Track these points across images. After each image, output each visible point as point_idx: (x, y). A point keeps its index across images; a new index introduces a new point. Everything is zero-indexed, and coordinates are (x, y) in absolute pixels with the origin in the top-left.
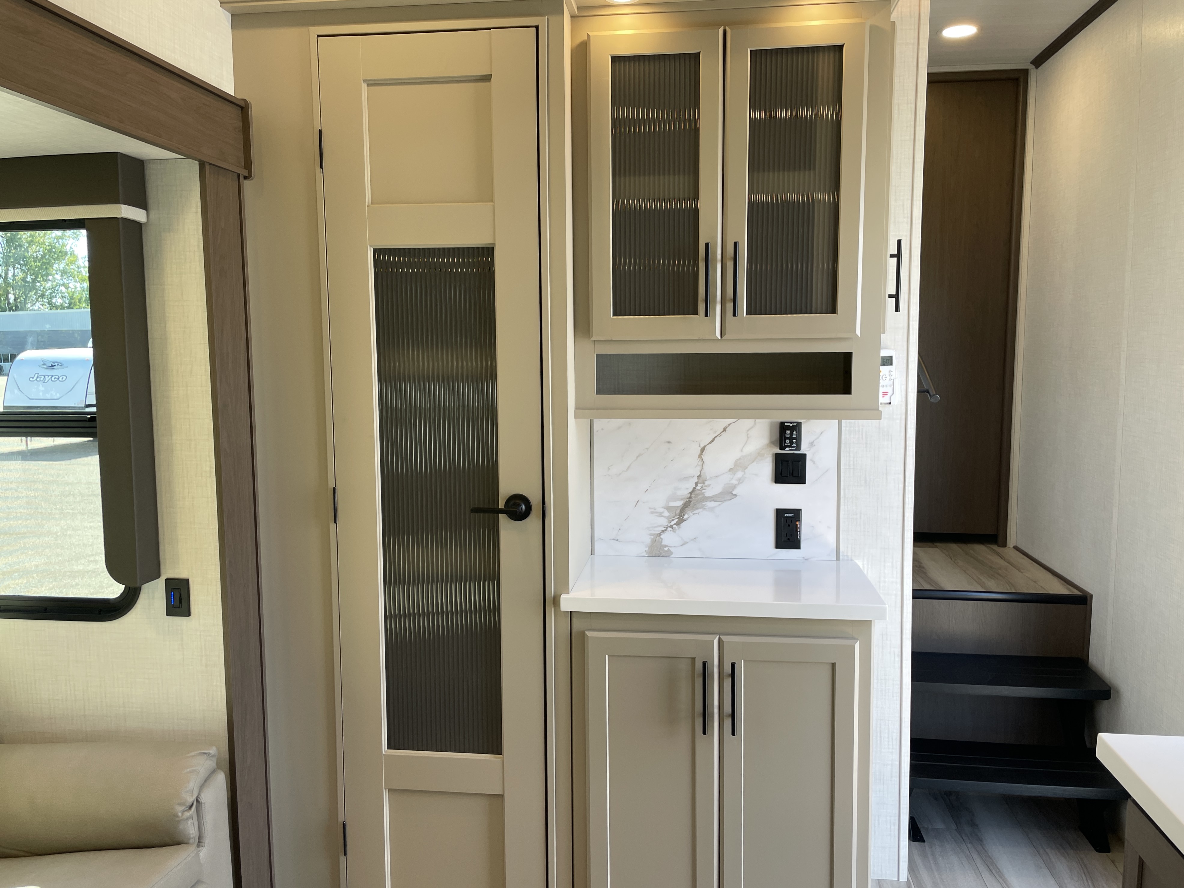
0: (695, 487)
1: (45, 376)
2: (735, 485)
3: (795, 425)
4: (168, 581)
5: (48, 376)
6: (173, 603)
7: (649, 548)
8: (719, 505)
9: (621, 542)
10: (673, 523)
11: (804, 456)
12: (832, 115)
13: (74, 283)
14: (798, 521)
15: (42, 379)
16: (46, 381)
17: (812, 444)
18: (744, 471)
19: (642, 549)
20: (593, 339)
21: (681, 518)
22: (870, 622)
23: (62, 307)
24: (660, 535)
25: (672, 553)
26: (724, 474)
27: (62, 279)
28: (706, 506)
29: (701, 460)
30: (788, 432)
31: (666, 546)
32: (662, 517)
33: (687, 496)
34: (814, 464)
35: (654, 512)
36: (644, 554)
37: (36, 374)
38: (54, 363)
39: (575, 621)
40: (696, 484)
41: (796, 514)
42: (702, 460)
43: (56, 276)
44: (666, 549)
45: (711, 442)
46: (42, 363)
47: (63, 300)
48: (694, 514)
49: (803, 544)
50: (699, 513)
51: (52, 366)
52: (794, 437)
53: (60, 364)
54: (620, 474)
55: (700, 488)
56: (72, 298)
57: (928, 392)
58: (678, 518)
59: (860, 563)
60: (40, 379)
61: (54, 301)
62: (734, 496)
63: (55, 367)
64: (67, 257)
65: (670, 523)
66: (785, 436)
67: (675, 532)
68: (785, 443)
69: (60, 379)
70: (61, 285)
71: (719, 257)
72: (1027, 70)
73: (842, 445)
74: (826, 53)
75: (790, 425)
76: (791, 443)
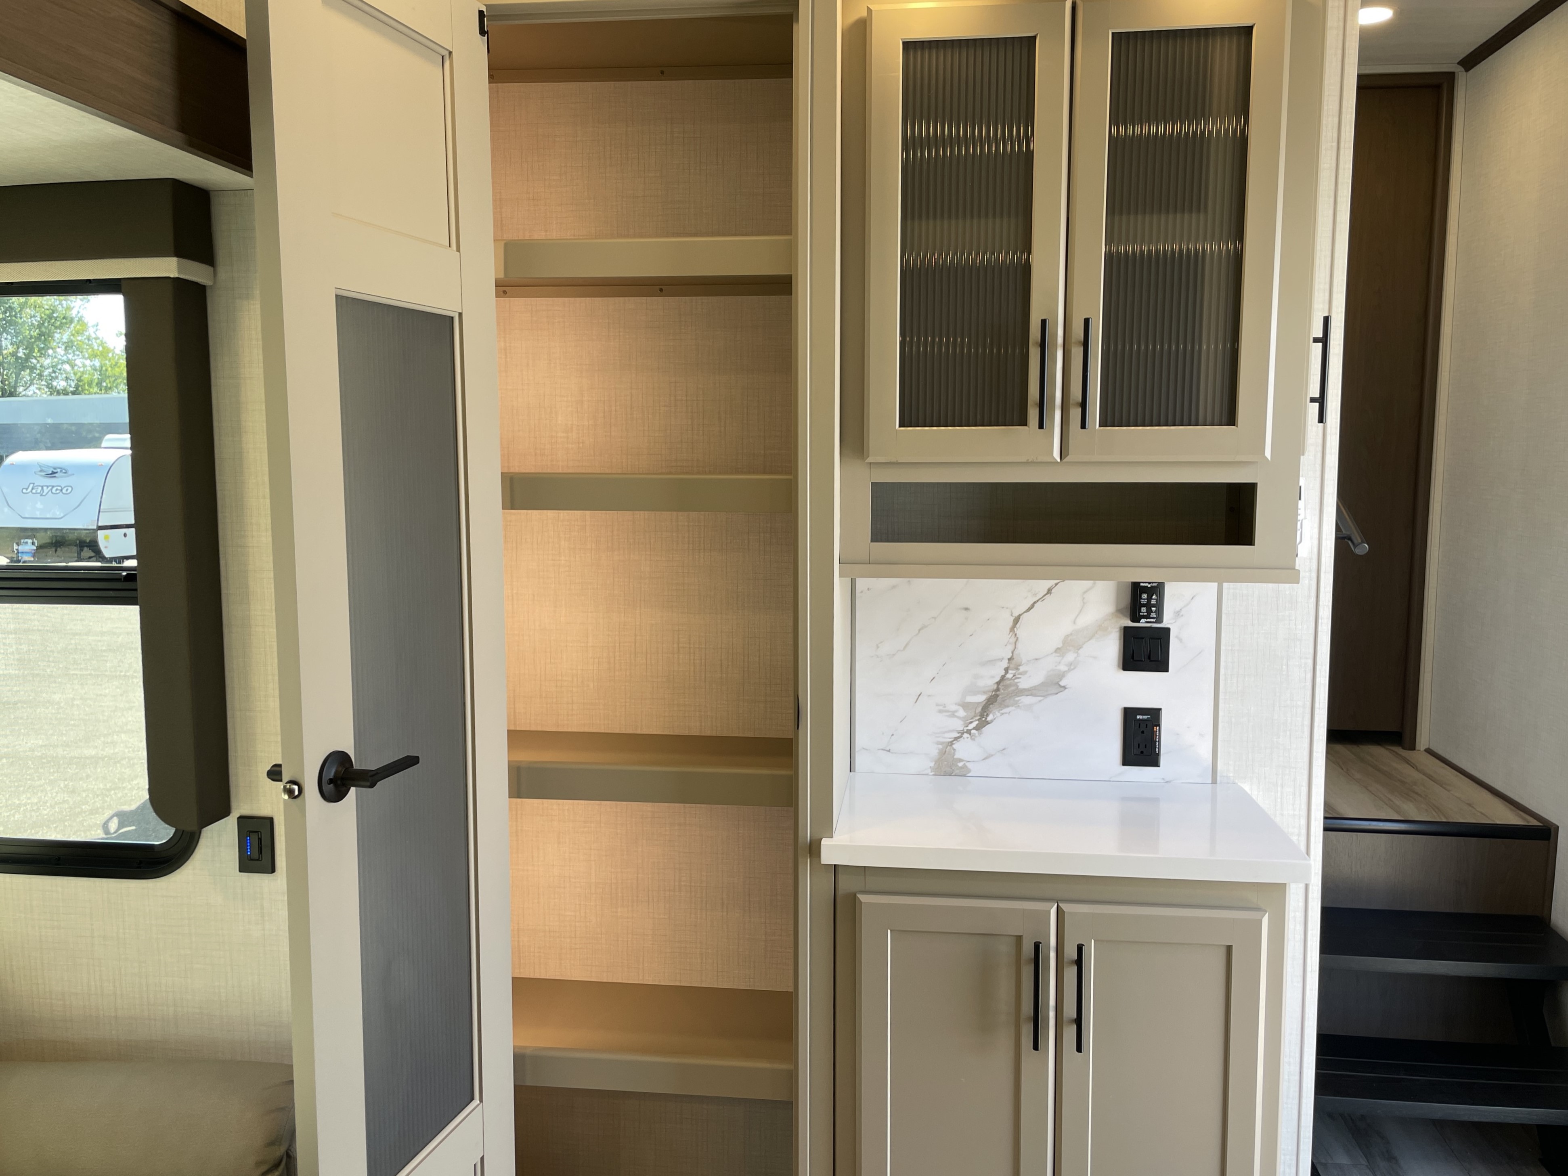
0: (1003, 674)
1: (42, 487)
2: (1064, 672)
3: (1155, 586)
4: (241, 819)
5: (48, 487)
6: (249, 853)
7: (935, 763)
8: (1040, 701)
9: (895, 753)
10: (971, 727)
11: (1167, 631)
12: (1235, 131)
13: (81, 360)
14: (1157, 726)
15: (39, 491)
16: (44, 494)
17: (1178, 614)
18: (1078, 652)
19: (927, 764)
20: (870, 460)
21: (984, 719)
22: (1284, 885)
23: (65, 392)
24: (951, 743)
25: (969, 771)
26: (1047, 655)
27: (65, 354)
28: (1021, 703)
29: (1014, 635)
30: (1144, 596)
31: (960, 760)
32: (956, 718)
33: (992, 688)
34: (1181, 642)
35: (943, 710)
36: (929, 771)
37: (30, 484)
38: (55, 469)
39: (841, 878)
40: (1007, 670)
41: (1155, 714)
42: (1016, 635)
43: (58, 350)
44: (960, 764)
45: (1027, 610)
46: (39, 469)
47: (67, 383)
48: (1003, 714)
49: (1163, 760)
50: (1009, 712)
51: (53, 473)
52: (1153, 604)
53: (64, 471)
54: (894, 655)
55: (1012, 675)
56: (79, 380)
57: (1350, 539)
58: (978, 720)
59: (1246, 787)
60: (36, 491)
61: (55, 384)
62: (1062, 689)
63: (56, 475)
64: (73, 325)
65: (967, 726)
66: (1140, 602)
67: (973, 740)
68: (1140, 612)
69: (64, 491)
70: (63, 362)
71: (1060, 340)
72: (1453, 73)
73: (1224, 616)
74: (1227, 39)
75: (1147, 586)
76: (1149, 611)
